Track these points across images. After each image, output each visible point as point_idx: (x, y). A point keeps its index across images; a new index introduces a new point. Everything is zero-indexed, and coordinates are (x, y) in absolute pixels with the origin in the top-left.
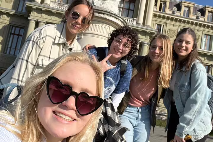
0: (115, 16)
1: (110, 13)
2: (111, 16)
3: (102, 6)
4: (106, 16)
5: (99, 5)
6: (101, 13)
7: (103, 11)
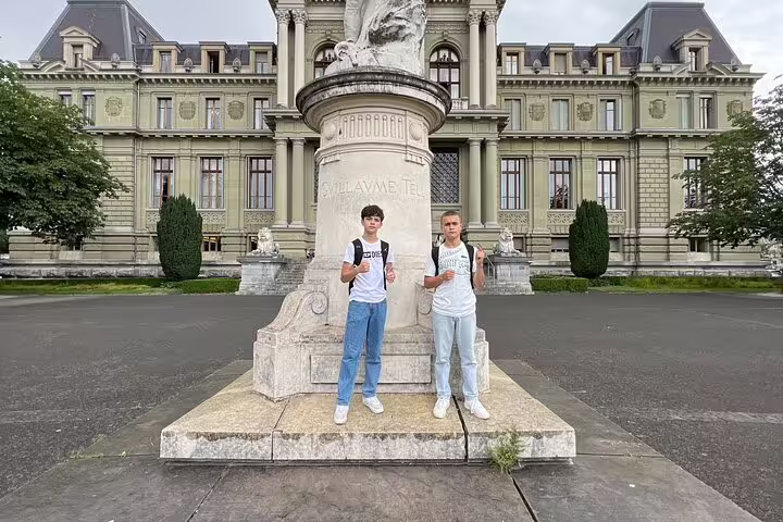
0: (415, 82)
1: (397, 75)
2: (403, 84)
3: (374, 64)
4: (390, 88)
5: (366, 63)
6: (374, 82)
7: (379, 74)
